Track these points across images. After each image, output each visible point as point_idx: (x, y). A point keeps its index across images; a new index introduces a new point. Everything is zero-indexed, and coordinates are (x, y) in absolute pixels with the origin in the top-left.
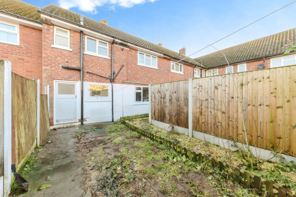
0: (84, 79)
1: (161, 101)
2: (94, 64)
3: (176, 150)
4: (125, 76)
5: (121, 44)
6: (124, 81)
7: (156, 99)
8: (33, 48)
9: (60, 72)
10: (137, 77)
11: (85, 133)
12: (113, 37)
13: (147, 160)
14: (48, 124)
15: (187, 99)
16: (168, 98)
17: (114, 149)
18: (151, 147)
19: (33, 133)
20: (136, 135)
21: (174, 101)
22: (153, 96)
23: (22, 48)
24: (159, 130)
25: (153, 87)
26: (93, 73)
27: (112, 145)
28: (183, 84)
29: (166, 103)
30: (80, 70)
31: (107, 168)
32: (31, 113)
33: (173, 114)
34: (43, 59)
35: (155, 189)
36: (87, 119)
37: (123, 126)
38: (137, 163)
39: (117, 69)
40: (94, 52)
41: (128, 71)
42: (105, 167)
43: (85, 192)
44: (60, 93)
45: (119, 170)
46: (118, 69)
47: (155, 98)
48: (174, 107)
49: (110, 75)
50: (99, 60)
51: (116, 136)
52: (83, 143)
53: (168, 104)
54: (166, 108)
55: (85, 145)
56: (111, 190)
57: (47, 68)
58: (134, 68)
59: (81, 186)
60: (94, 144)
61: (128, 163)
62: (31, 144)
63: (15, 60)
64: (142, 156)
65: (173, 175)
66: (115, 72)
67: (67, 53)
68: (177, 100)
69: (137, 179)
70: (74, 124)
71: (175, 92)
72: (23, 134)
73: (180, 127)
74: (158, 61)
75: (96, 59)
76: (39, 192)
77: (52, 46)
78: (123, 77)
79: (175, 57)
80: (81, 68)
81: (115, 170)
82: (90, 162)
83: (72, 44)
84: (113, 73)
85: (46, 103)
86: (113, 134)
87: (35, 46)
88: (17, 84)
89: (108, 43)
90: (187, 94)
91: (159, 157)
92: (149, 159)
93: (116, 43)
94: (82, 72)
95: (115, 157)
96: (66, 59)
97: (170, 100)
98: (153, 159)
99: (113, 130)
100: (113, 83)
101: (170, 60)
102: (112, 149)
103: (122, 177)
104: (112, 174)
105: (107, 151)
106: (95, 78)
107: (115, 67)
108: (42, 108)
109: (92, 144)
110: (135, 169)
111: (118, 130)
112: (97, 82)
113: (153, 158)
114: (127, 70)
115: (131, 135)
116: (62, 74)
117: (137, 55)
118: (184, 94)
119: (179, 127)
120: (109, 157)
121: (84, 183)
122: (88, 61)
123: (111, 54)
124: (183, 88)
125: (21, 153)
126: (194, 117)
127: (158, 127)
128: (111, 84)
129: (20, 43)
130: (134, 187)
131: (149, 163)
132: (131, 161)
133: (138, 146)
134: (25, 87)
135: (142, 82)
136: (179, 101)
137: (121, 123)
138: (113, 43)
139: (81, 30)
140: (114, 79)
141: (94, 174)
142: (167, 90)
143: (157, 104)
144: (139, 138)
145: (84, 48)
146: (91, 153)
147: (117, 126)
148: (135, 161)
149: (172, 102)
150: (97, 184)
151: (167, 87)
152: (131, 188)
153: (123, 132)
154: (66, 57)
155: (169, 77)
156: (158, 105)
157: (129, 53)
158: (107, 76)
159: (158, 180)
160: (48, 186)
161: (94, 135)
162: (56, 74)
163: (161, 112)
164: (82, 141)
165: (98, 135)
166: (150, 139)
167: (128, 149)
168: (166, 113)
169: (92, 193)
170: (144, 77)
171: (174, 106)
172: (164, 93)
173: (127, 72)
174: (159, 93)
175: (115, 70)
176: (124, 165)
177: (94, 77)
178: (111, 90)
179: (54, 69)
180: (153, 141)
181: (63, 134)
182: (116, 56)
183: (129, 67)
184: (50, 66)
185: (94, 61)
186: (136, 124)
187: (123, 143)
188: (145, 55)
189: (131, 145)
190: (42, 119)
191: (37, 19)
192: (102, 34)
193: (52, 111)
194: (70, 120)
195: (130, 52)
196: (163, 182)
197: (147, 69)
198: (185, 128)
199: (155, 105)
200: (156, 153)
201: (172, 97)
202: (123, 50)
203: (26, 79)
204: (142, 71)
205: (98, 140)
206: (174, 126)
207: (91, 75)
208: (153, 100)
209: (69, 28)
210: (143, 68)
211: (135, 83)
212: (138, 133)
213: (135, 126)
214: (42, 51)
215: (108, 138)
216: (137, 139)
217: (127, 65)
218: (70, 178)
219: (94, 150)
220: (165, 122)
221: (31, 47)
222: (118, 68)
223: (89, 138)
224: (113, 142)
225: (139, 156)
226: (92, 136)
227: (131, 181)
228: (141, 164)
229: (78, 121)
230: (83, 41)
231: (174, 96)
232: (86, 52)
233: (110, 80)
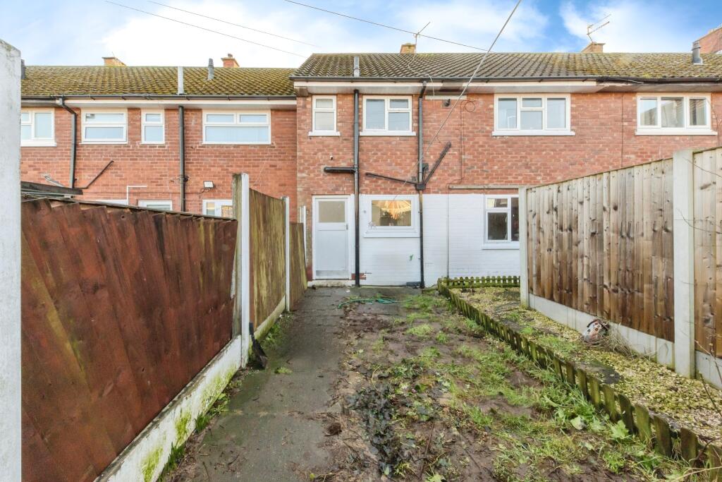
0: (361, 188)
1: (559, 239)
2: (379, 154)
3: (589, 398)
4: (455, 171)
5: (443, 91)
6: (451, 187)
7: (543, 232)
8: (287, 144)
9: (321, 180)
10: (492, 171)
11: (359, 302)
12: (421, 81)
13: (479, 393)
14: (304, 277)
15: (667, 231)
16: (585, 228)
17: (407, 347)
18: (504, 367)
19: (278, 285)
20: (471, 327)
21: (609, 238)
22: (533, 222)
23: (274, 147)
24: (554, 329)
25: (531, 195)
26: (379, 174)
27: (406, 337)
28: (646, 175)
29: (577, 245)
30: (352, 172)
31: (381, 378)
32: (276, 252)
33: (606, 283)
34: (298, 161)
35: (477, 461)
36: (367, 275)
37: (443, 300)
38: (450, 391)
39: (432, 157)
40: (380, 128)
41: (463, 157)
42: (378, 373)
43: (333, 402)
44: (322, 220)
45: (403, 390)
46: (434, 157)
47: (539, 228)
48: (609, 259)
49: (416, 175)
50: (390, 143)
51: (419, 320)
52: (351, 320)
53: (585, 246)
54: (580, 260)
55: (354, 325)
56: (378, 418)
57: (304, 175)
58: (482, 146)
59: (329, 390)
60: (370, 326)
61: (429, 382)
62: (276, 301)
63: (267, 169)
64: (470, 380)
65: (551, 456)
66: (427, 165)
67: (331, 141)
68: (624, 234)
69: (438, 422)
70: (343, 282)
71: (616, 208)
72: (264, 283)
73: (636, 331)
74: (572, 109)
75: (384, 142)
76: (277, 376)
77: (310, 134)
78: (449, 175)
79: (659, 77)
80: (356, 166)
81: (397, 386)
82: (354, 357)
83: (340, 122)
84: (423, 169)
85: (301, 238)
86: (413, 315)
87: (289, 140)
88: (258, 206)
89: (410, 98)
90: (665, 213)
91: (520, 397)
92: (487, 393)
93: (430, 92)
94: (356, 175)
95: (404, 361)
96: (331, 153)
97: (593, 234)
98: (500, 397)
99: (416, 306)
100: (423, 193)
101: (632, 92)
102: (401, 345)
103: (404, 405)
104: (387, 392)
105: (392, 346)
106: (383, 186)
107: (428, 153)
108: (295, 247)
109: (367, 325)
110: (442, 401)
111: (429, 308)
112: (385, 193)
113: (501, 394)
114: (461, 154)
115: (459, 325)
116: (324, 183)
117: (491, 106)
118: (651, 211)
119: (631, 330)
120: (391, 358)
121: (335, 387)
122: (368, 150)
123: (418, 123)
124: (646, 190)
125: (261, 310)
126: (700, 301)
127: (549, 319)
128: (418, 195)
129: (272, 139)
130: (428, 434)
131: (484, 402)
132: (437, 382)
133: (467, 354)
134: (268, 210)
135: (511, 182)
136: (633, 239)
137: (440, 294)
138: (423, 93)
139: (353, 89)
140: (424, 184)
141: (355, 379)
142: (581, 203)
143: (547, 248)
144: (478, 337)
145: (360, 125)
146: (360, 341)
147: (428, 297)
148: (446, 384)
149: (602, 240)
150: (354, 397)
151: (580, 192)
152: (418, 434)
153: (441, 315)
154: (329, 150)
155: (627, 153)
156: (551, 250)
157: (465, 108)
158: (409, 177)
159: (495, 448)
160: (287, 370)
161: (373, 310)
162: (316, 185)
163: (560, 274)
164: (351, 316)
165: (382, 311)
166: (509, 347)
167: (438, 354)
168: (579, 277)
169: (343, 408)
170: (518, 168)
171: (609, 254)
172: (571, 214)
173: (461, 161)
174: (555, 213)
175: (427, 160)
176: (418, 383)
177: (380, 182)
178: (419, 210)
179: (312, 175)
180: (518, 354)
181: (325, 298)
182: (430, 124)
183: (467, 146)
184: (307, 171)
185: (380, 146)
186: (478, 301)
187: (431, 339)
188: (520, 102)
189: (450, 349)
190: (294, 265)
191: (291, 92)
192: (395, 82)
193: (310, 253)
194: (338, 273)
195: (469, 106)
196: (507, 458)
197: (527, 143)
198: (657, 337)
199: (538, 250)
200: (518, 387)
201: (601, 225)
202: (448, 105)
203: (270, 198)
204: (509, 150)
205: (379, 321)
206: (612, 324)
207: (375, 179)
208: (534, 235)
209: (336, 92)
210: (510, 141)
211: (486, 187)
212: (479, 324)
213: (475, 306)
214: (296, 147)
215: (401, 320)
216: (472, 338)
217: (460, 143)
218: (318, 372)
219: (366, 337)
220: (574, 305)
221: (285, 144)
222: (434, 154)
223: (364, 313)
224: (408, 332)
225: (462, 377)
226: (368, 311)
227: (422, 420)
228: (460, 396)
229: (350, 278)
230: (360, 110)
231: (611, 221)
232: (366, 131)
233: (416, 185)
